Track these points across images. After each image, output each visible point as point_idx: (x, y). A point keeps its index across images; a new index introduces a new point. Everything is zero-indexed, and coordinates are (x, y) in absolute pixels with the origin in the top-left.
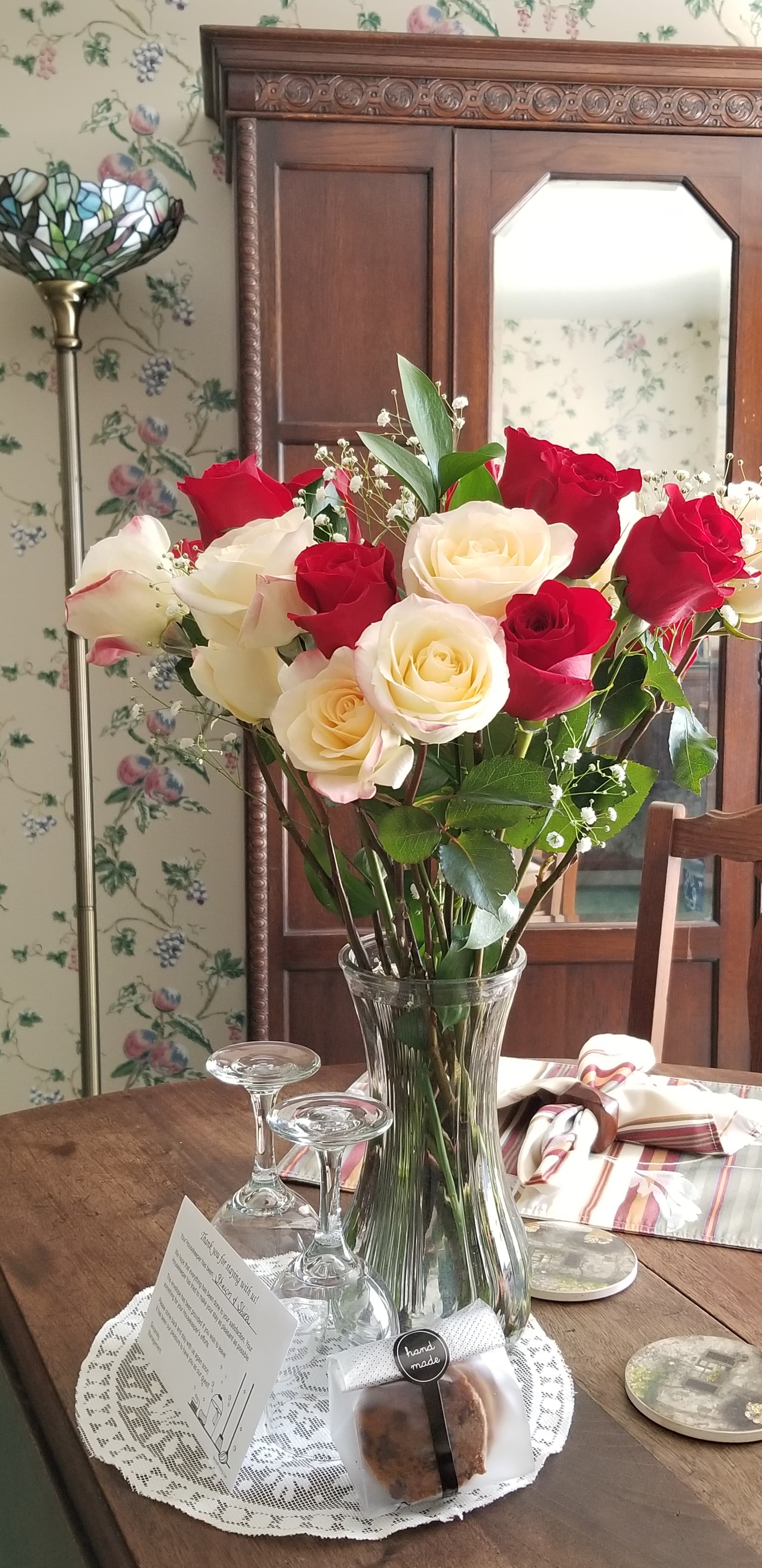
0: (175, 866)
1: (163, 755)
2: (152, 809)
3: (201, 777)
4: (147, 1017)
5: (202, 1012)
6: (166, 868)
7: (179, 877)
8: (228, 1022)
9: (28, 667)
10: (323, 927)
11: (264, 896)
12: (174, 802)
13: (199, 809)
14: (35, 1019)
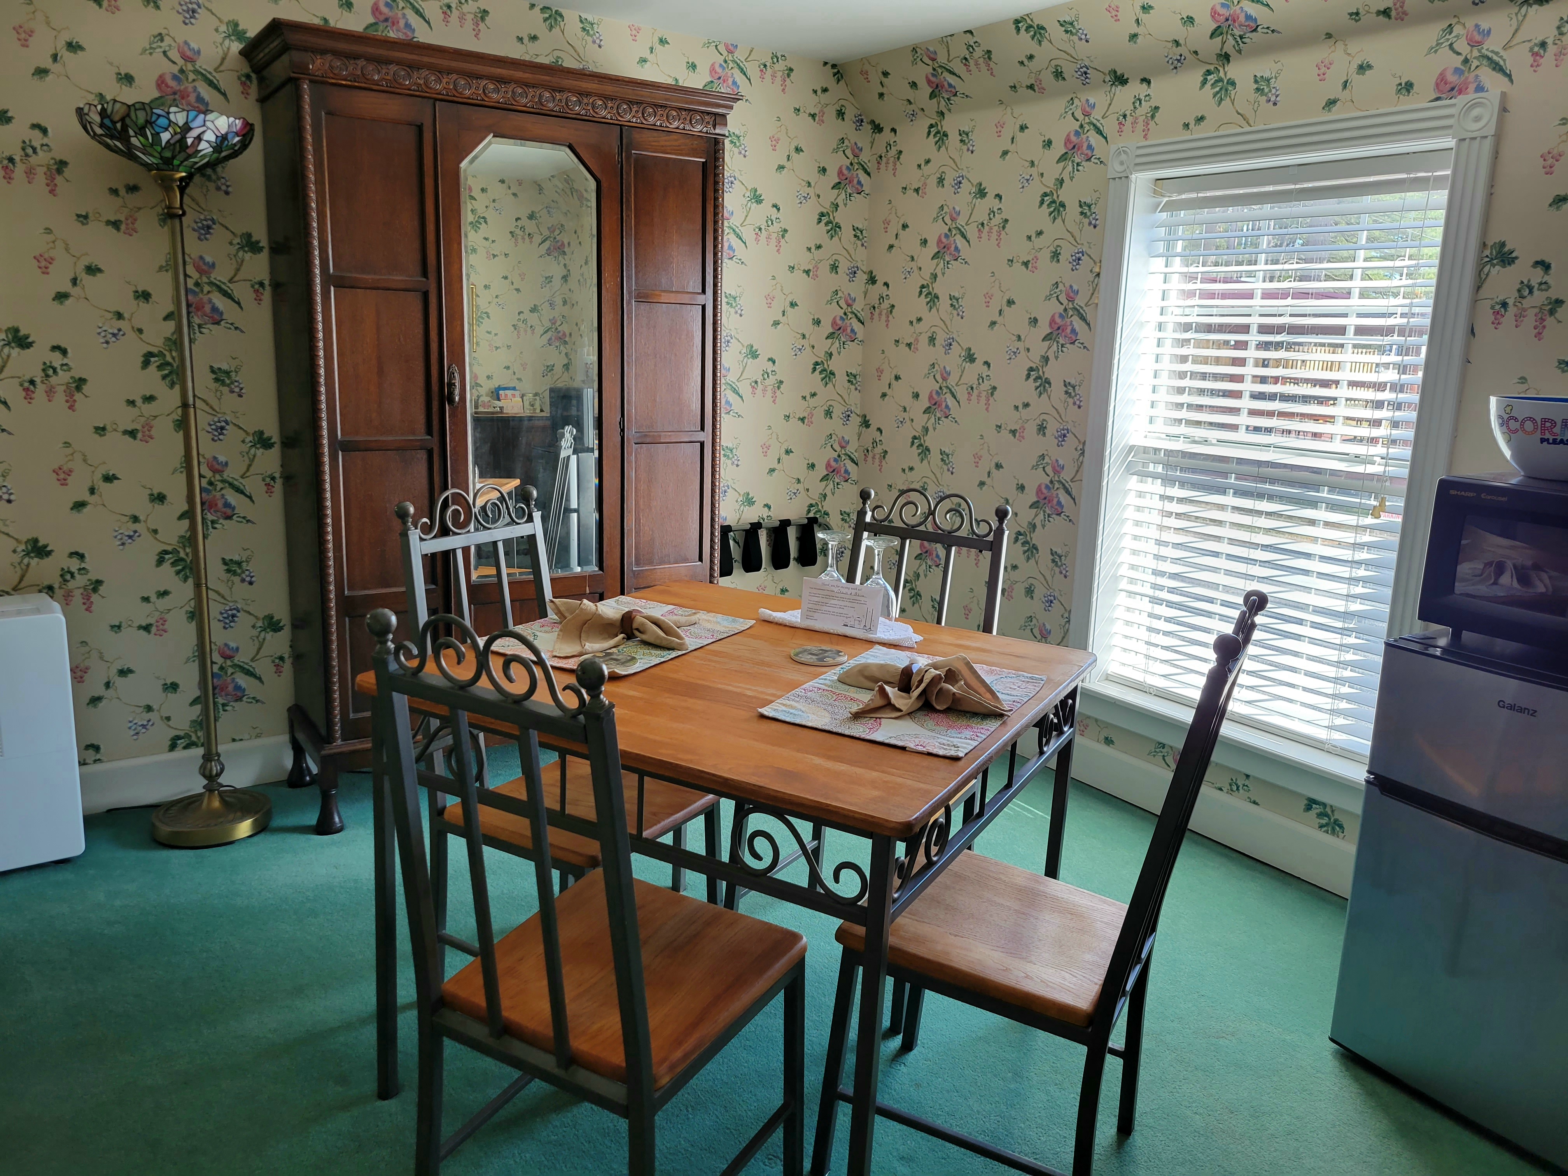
0: (231, 560)
1: (220, 485)
2: (212, 522)
3: (248, 500)
4: (215, 663)
5: (254, 657)
6: (225, 562)
7: (235, 568)
8: (273, 662)
9: (115, 426)
10: (369, 589)
11: (331, 571)
12: (229, 518)
13: (248, 521)
14: (130, 671)
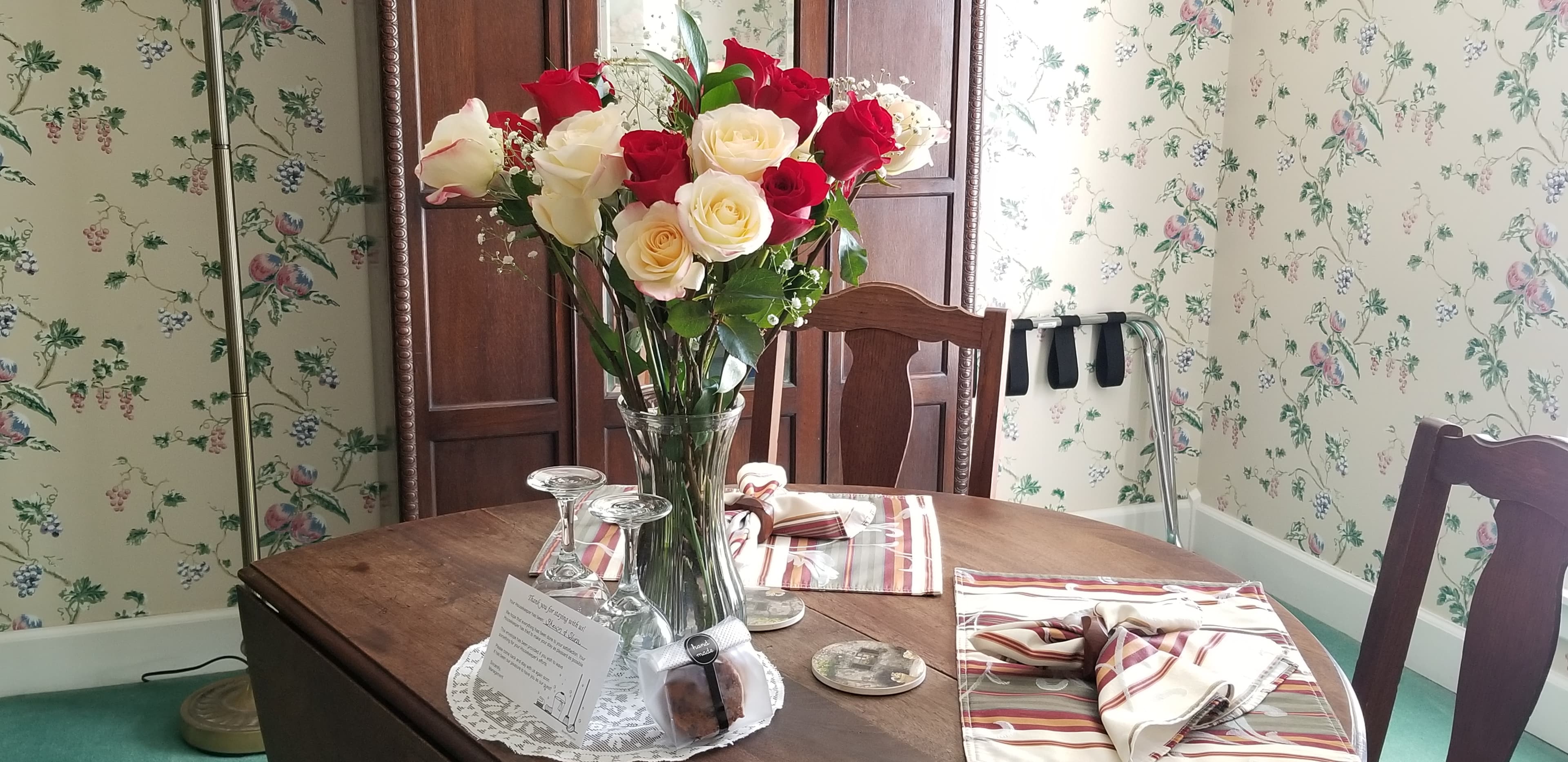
0: (308, 354)
1: (292, 253)
2: (283, 302)
3: (329, 273)
4: (286, 492)
5: (338, 486)
6: (299, 356)
7: (312, 364)
8: (362, 492)
9: (159, 173)
10: (463, 402)
11: (410, 377)
12: (304, 296)
13: (329, 302)
14: (180, 498)
